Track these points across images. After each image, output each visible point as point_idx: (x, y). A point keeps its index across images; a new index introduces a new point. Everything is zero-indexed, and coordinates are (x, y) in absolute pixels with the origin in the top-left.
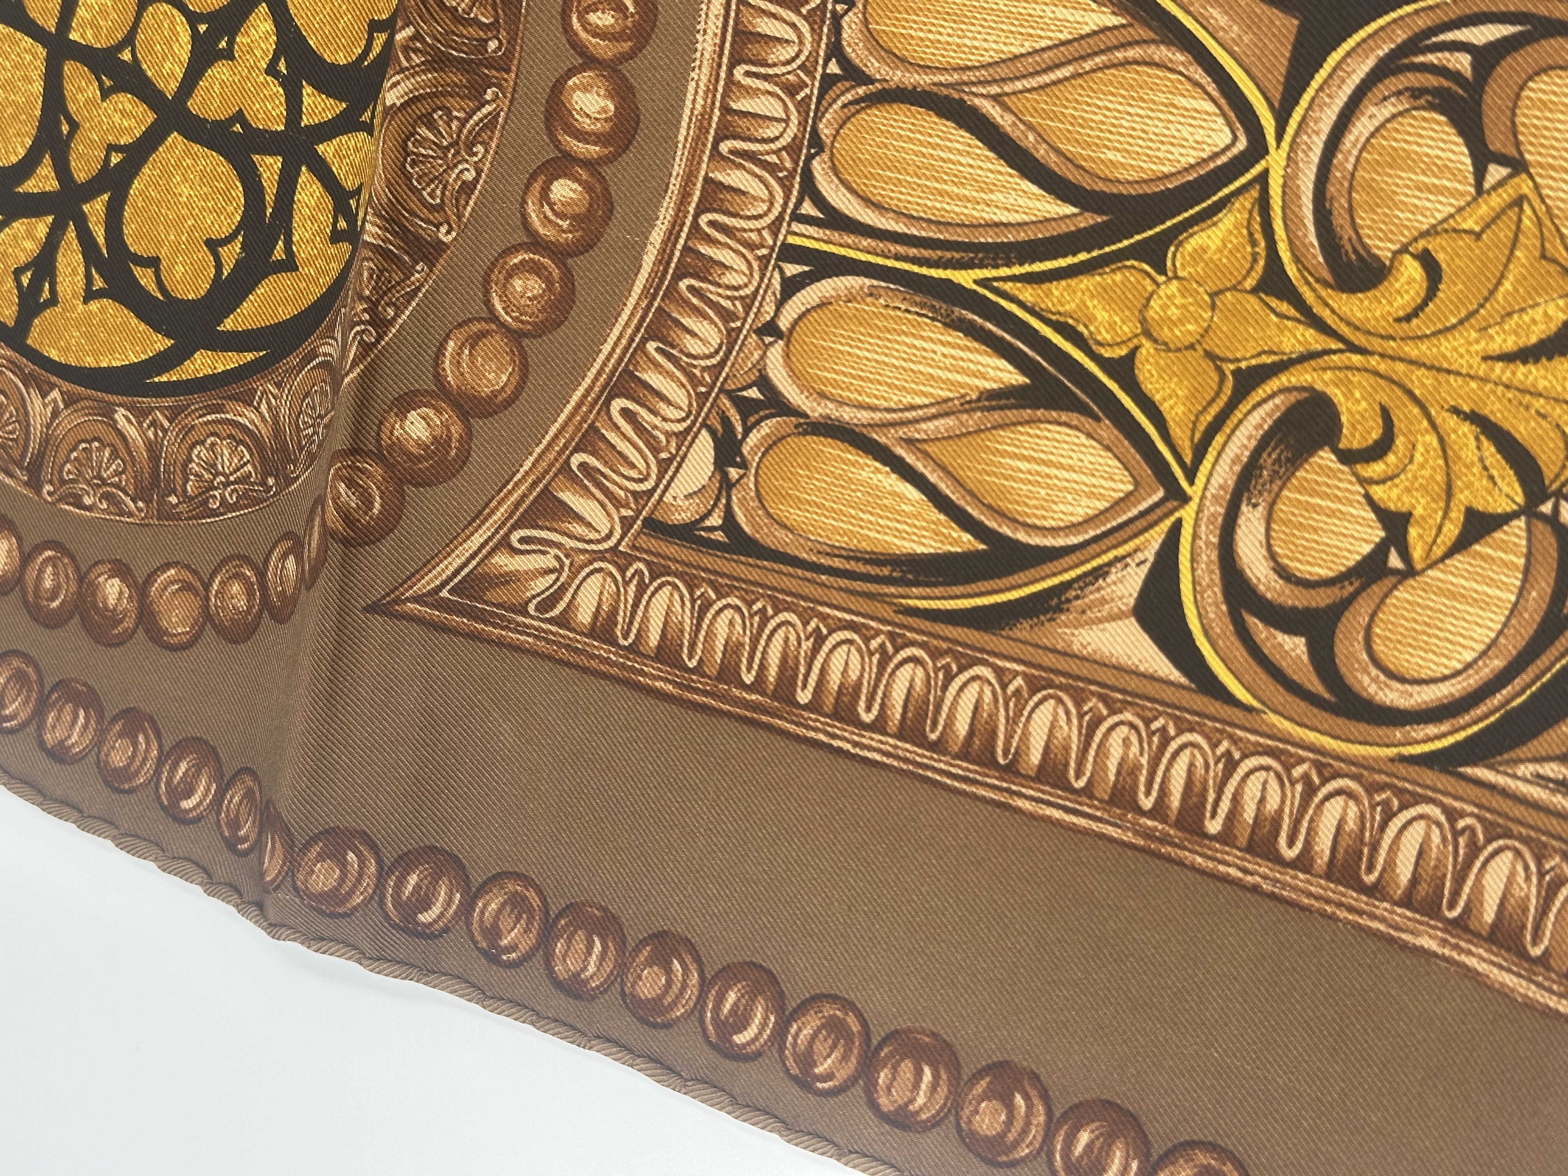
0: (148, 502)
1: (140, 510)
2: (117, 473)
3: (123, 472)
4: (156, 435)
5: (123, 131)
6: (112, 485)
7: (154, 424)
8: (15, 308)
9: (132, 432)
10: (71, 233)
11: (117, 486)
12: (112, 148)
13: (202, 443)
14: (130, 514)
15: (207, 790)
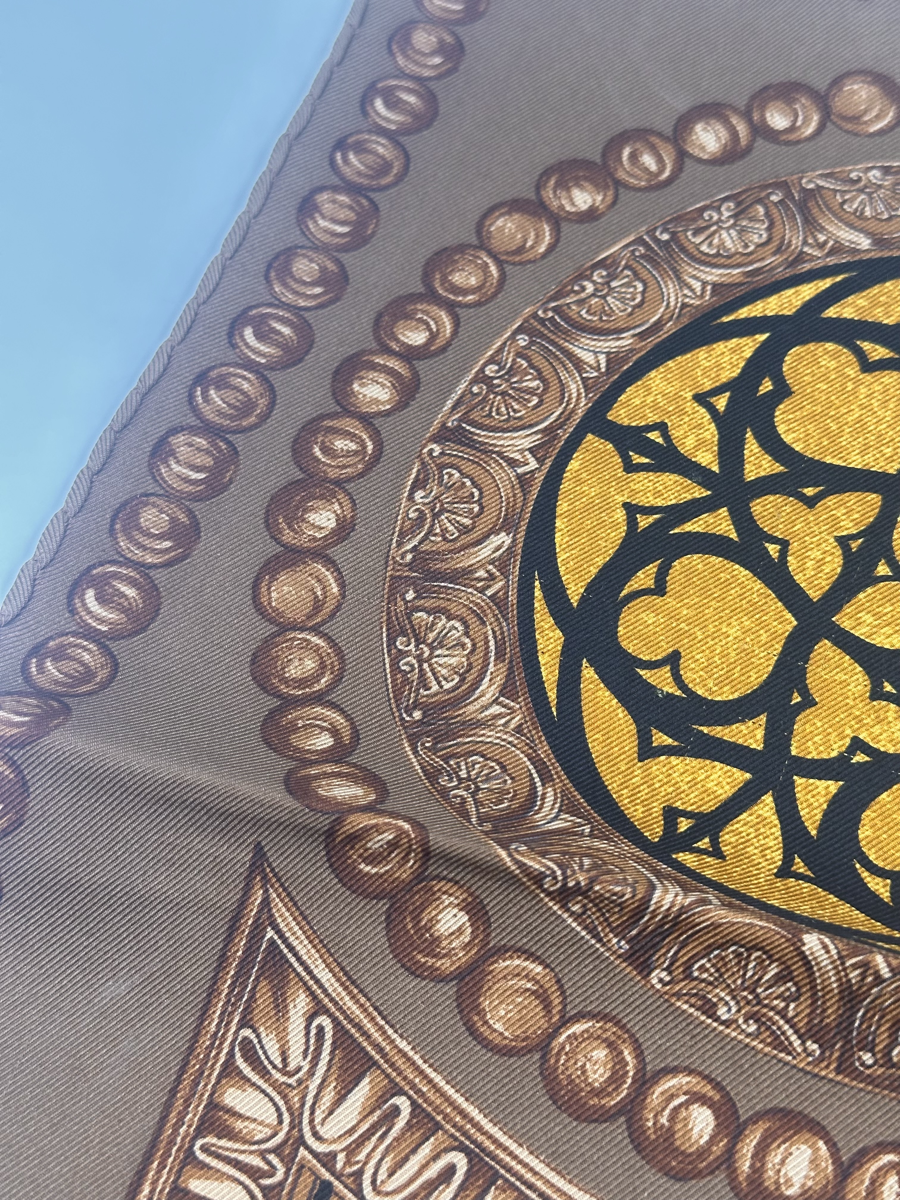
0: (410, 566)
1: (403, 557)
2: (444, 531)
3: (445, 539)
4: (479, 580)
5: (803, 559)
6: (432, 526)
7: (492, 577)
8: (626, 422)
9: (485, 552)
10: (699, 492)
11: (430, 532)
12: (784, 544)
13: (467, 634)
14: (400, 544)
15: (102, 621)
